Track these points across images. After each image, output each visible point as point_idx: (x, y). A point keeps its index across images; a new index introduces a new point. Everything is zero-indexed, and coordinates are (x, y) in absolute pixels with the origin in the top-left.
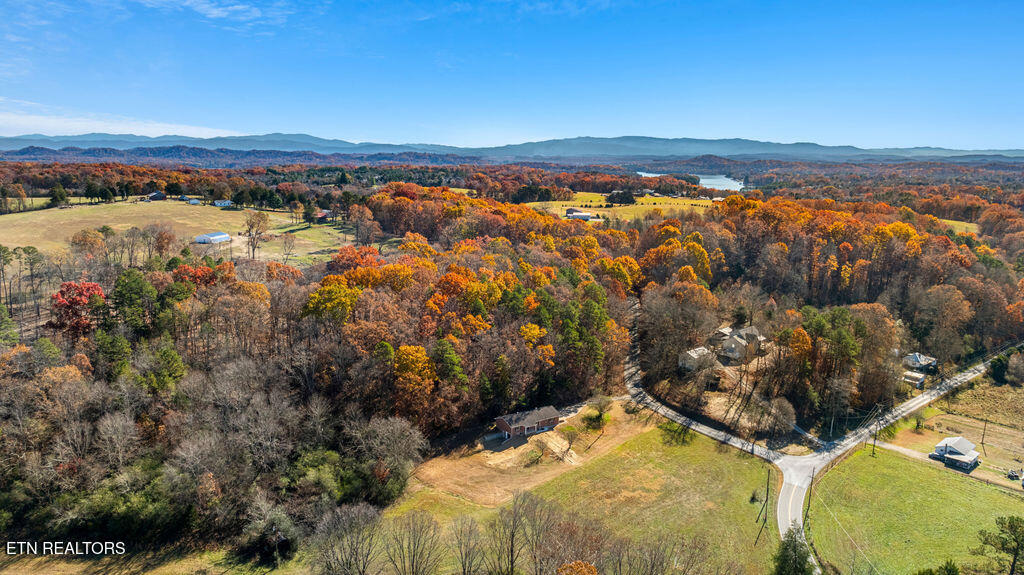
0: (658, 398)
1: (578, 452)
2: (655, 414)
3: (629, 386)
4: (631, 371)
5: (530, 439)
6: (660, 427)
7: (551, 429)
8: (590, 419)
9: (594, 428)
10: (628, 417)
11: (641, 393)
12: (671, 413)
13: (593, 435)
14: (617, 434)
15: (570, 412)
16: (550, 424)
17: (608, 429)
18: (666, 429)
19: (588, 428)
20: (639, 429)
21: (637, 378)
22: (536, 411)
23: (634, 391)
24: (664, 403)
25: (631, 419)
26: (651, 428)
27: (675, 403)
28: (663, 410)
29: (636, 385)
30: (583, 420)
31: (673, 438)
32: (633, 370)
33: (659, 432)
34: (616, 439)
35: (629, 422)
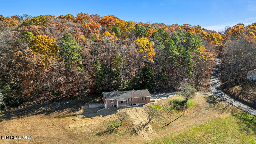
0: (232, 96)
1: (155, 128)
2: (231, 106)
3: (212, 88)
4: (214, 82)
5: (119, 111)
6: (235, 116)
7: (142, 106)
8: (177, 103)
9: (178, 109)
10: (208, 105)
11: (220, 92)
12: (244, 107)
13: (176, 114)
14: (196, 116)
15: (164, 96)
16: (142, 102)
17: (189, 112)
18: (241, 118)
19: (173, 108)
20: (216, 115)
21: (218, 85)
22: (133, 91)
23: (215, 91)
24: (237, 99)
25: (211, 107)
26: (226, 115)
27: (246, 100)
28: (236, 104)
29: (217, 88)
30: (170, 103)
31: (249, 126)
32: (216, 81)
33: (234, 119)
34: (193, 122)
35: (208, 109)
